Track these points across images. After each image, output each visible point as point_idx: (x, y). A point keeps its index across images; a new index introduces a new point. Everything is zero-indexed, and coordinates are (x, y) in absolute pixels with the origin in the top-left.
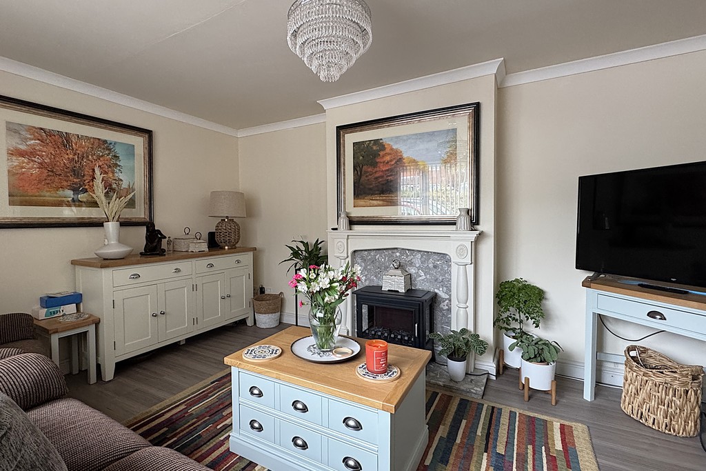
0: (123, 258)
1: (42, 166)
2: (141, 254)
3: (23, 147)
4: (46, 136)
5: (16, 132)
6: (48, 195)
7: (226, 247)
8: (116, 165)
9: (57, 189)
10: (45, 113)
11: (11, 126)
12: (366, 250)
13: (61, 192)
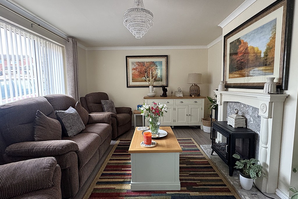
0: (154, 97)
1: (138, 72)
2: (161, 96)
3: (135, 68)
4: (139, 64)
5: (133, 64)
6: (140, 79)
7: (193, 96)
8: (157, 69)
9: (142, 77)
10: (139, 58)
11: (133, 63)
12: (231, 102)
13: (142, 78)
